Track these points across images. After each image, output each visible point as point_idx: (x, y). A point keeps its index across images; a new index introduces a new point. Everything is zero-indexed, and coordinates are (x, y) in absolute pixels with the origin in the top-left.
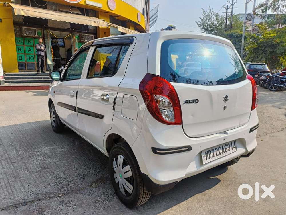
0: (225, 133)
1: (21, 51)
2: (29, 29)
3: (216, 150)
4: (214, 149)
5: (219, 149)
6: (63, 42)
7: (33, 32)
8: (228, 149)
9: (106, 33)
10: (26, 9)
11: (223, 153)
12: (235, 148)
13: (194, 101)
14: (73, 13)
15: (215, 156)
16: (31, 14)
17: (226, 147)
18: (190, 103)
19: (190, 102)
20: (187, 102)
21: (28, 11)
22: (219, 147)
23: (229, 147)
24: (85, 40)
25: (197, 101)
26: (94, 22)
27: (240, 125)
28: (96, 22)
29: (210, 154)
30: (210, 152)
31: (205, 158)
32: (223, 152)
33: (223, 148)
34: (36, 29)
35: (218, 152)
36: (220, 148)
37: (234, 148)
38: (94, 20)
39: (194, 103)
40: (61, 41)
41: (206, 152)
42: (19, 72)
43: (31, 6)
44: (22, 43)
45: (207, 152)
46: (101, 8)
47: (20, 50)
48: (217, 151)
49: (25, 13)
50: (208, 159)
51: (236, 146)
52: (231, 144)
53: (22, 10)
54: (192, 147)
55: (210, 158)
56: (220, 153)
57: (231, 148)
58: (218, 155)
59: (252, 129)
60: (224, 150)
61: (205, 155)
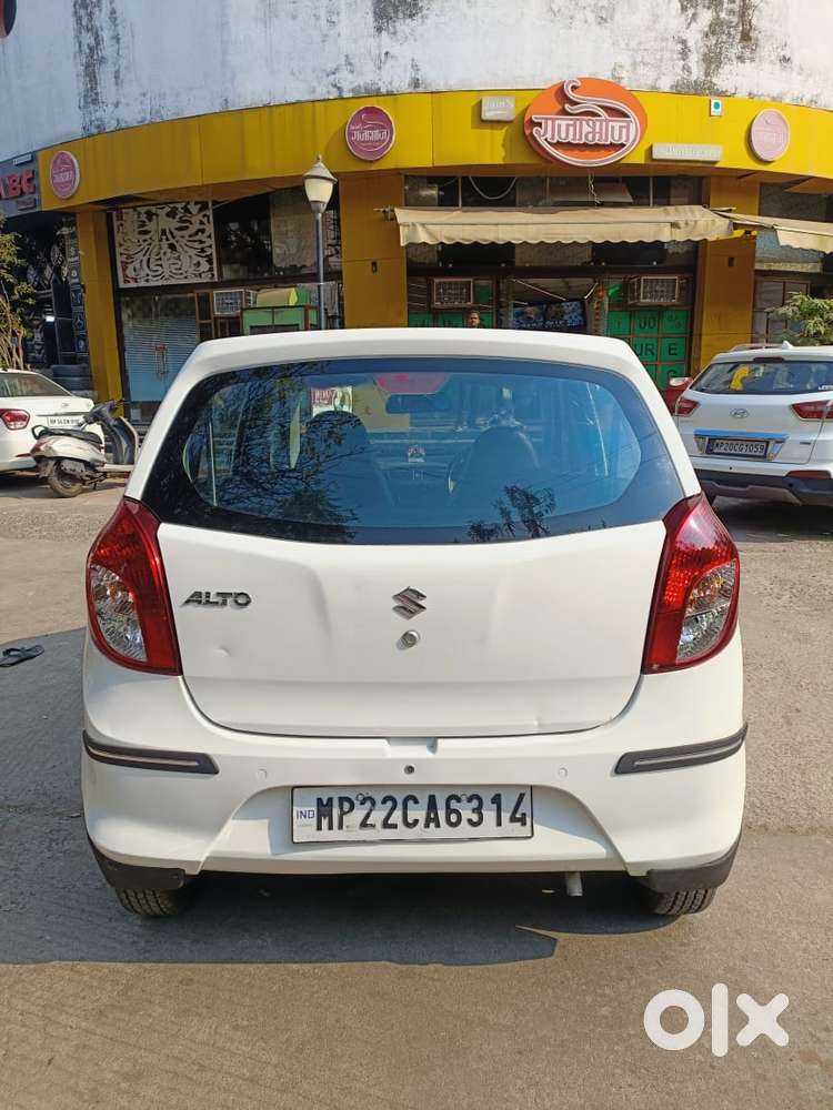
0: (432, 742)
2: (450, 283)
3: (390, 804)
4: (379, 799)
5: (410, 803)
6: (580, 311)
7: (461, 293)
8: (468, 815)
9: (735, 262)
10: (434, 221)
11: (427, 826)
12: (524, 824)
13: (229, 600)
14: (602, 205)
15: (373, 826)
16: (447, 235)
17: (454, 805)
18: (208, 602)
19: (211, 600)
20: (197, 599)
21: (438, 228)
22: (412, 798)
23: (478, 810)
24: (642, 301)
25: (242, 600)
26: (674, 225)
27: (540, 725)
28: (682, 225)
29: (343, 813)
30: (346, 805)
31: (314, 821)
32: (433, 821)
33: (432, 807)
34: (471, 280)
35: (398, 813)
36: (416, 802)
37: (513, 819)
38: (672, 219)
39: (228, 607)
40: (573, 311)
41: (319, 800)
43: (463, 205)
45: (330, 800)
46: (715, 162)
48: (394, 808)
49: (429, 233)
50: (331, 828)
51: (529, 814)
52: (497, 800)
53: (423, 225)
54: (219, 764)
55: (341, 827)
56: (410, 821)
57: (489, 815)
58: (395, 826)
59: (633, 762)
60: (442, 814)
61: (315, 809)
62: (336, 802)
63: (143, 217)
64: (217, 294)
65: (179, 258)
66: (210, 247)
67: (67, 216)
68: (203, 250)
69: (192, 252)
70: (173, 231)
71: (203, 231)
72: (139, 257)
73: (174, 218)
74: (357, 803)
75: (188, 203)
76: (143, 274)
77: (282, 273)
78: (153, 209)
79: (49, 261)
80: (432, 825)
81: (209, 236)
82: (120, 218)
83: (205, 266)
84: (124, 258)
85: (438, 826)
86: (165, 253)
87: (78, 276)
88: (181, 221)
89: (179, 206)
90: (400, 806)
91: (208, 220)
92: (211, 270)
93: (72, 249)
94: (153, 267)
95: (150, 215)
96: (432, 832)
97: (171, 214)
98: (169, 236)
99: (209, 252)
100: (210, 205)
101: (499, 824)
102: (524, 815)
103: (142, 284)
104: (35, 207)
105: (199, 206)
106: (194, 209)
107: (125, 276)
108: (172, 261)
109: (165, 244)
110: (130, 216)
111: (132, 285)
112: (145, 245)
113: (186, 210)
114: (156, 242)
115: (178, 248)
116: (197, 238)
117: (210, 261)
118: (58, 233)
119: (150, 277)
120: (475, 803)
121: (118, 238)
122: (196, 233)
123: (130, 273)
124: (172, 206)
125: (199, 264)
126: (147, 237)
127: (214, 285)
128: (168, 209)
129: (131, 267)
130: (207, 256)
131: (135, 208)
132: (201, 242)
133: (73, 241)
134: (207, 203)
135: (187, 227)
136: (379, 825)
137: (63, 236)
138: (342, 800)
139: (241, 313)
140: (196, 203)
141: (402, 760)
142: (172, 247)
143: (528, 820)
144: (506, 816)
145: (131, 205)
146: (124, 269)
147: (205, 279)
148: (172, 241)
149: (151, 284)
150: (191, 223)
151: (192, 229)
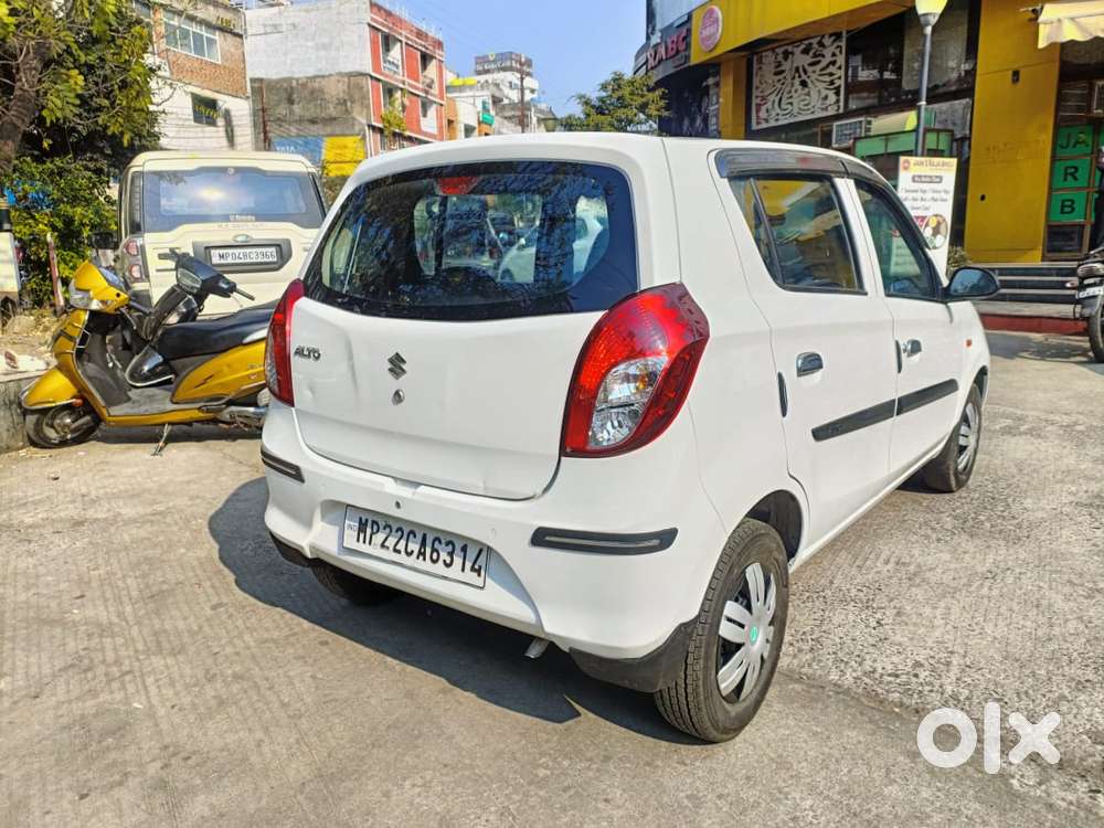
1: (1075, 179)
3: (400, 534)
4: (394, 528)
5: (411, 536)
8: (444, 556)
11: (418, 557)
12: (479, 575)
15: (388, 548)
17: (437, 545)
20: (301, 351)
21: (1092, 20)
22: (412, 532)
23: (451, 554)
29: (373, 533)
30: (375, 527)
31: (356, 534)
32: (422, 554)
33: (423, 543)
35: (403, 542)
36: (415, 536)
37: (473, 569)
39: (311, 359)
41: (361, 519)
42: (1044, 259)
44: (1087, 146)
45: (367, 520)
47: (1072, 175)
48: (401, 538)
49: (1081, 28)
50: (364, 542)
51: (484, 567)
52: (464, 549)
53: (1072, 19)
54: (305, 475)
55: (370, 543)
56: (409, 550)
57: (458, 561)
58: (399, 552)
59: (544, 536)
60: (428, 550)
61: (357, 524)
62: (369, 523)
63: (780, 58)
64: (838, 126)
65: (808, 94)
66: (840, 78)
67: (712, 67)
68: (832, 83)
69: (821, 86)
70: (806, 67)
71: (833, 63)
72: (772, 97)
73: (808, 54)
74: (381, 527)
75: (823, 37)
76: (774, 114)
77: (910, 97)
78: (790, 48)
79: (700, 111)
80: (421, 558)
81: (840, 68)
82: (760, 61)
83: (832, 98)
84: (758, 101)
85: (424, 559)
86: (796, 91)
87: (717, 123)
88: (815, 56)
89: (814, 41)
90: (405, 536)
91: (841, 52)
92: (838, 101)
93: (714, 99)
94: (783, 106)
95: (786, 55)
96: (420, 564)
97: (806, 51)
98: (802, 74)
99: (837, 83)
100: (844, 34)
101: (463, 570)
102: (480, 567)
103: (773, 123)
104: (685, 62)
105: (833, 38)
106: (827, 41)
107: (758, 117)
108: (803, 97)
109: (797, 81)
110: (769, 58)
111: (764, 125)
112: (779, 85)
113: (821, 44)
114: (789, 80)
115: (810, 84)
116: (828, 71)
117: (838, 94)
118: (704, 84)
119: (780, 117)
120: (450, 548)
121: (756, 82)
122: (828, 66)
123: (763, 114)
124: (807, 42)
125: (826, 98)
126: (781, 77)
127: (837, 117)
128: (803, 47)
129: (764, 108)
130: (835, 88)
131: (773, 50)
132: (831, 74)
133: (716, 90)
134: (841, 33)
135: (819, 62)
136: (391, 548)
137: (708, 86)
138: (374, 522)
139: (854, 143)
140: (831, 35)
141: (395, 496)
142: (804, 84)
143: (483, 573)
144: (468, 565)
145: (769, 47)
146: (758, 111)
147: (831, 112)
148: (804, 77)
149: (780, 123)
150: (823, 56)
151: (824, 62)
